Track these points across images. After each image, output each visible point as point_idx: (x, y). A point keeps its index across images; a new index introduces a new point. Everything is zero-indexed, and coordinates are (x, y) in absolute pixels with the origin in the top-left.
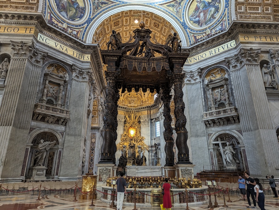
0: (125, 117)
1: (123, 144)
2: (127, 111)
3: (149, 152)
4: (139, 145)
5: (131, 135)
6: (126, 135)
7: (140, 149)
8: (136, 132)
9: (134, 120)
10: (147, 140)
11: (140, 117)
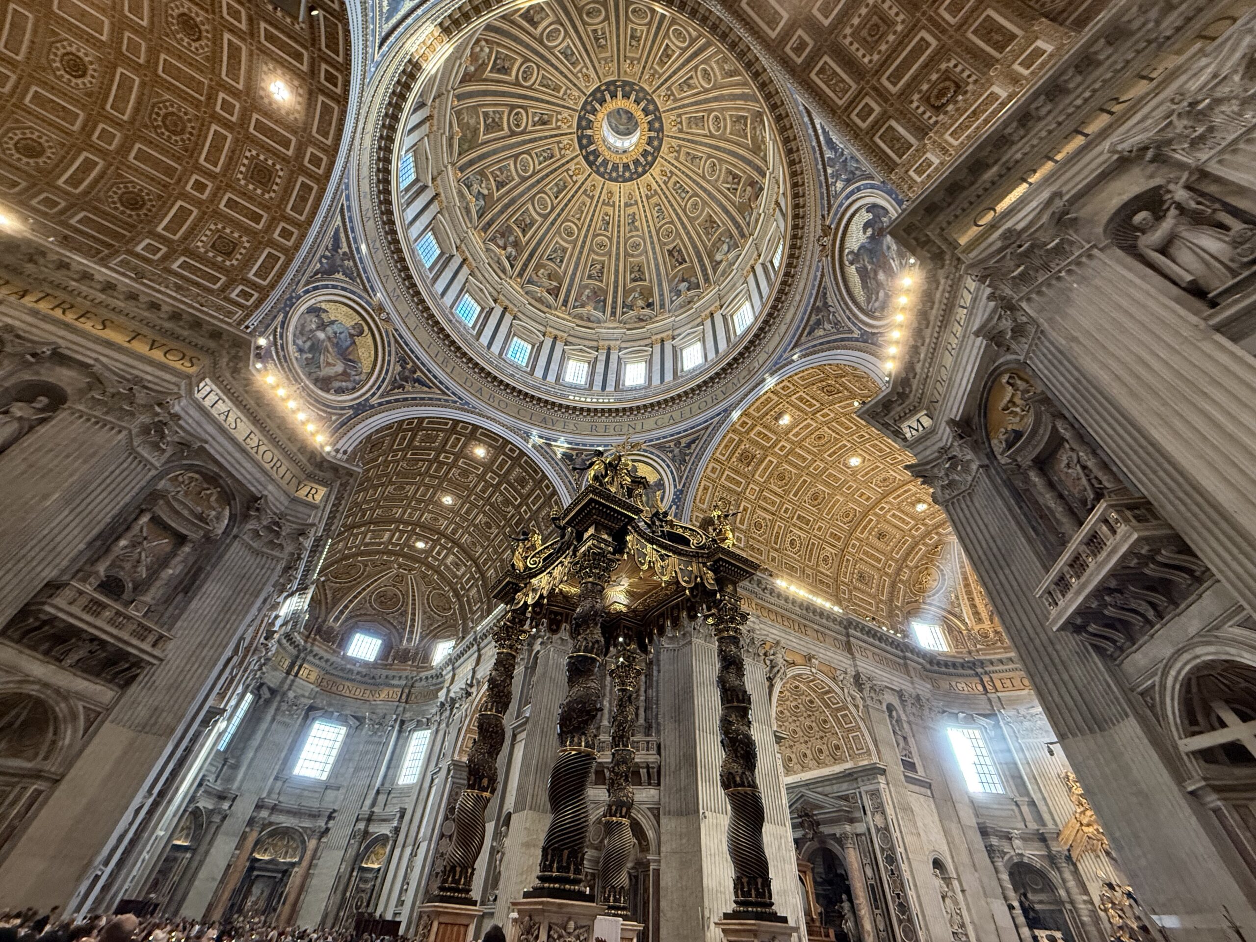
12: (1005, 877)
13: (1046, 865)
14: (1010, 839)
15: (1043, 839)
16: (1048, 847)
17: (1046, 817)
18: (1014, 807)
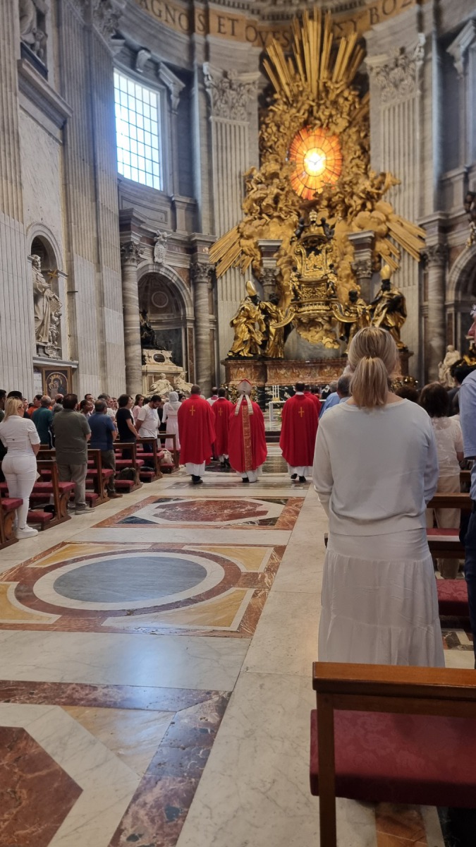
0: (264, 56)
1: (261, 234)
2: (274, 17)
3: (423, 262)
4: (356, 230)
5: (311, 183)
6: (275, 175)
7: (366, 255)
8: (343, 160)
9: (324, 74)
10: (407, 194)
11: (361, 43)
12: (133, 286)
13: (184, 280)
14: (153, 244)
15: (190, 248)
16: (193, 260)
17: (205, 225)
18: (168, 210)
